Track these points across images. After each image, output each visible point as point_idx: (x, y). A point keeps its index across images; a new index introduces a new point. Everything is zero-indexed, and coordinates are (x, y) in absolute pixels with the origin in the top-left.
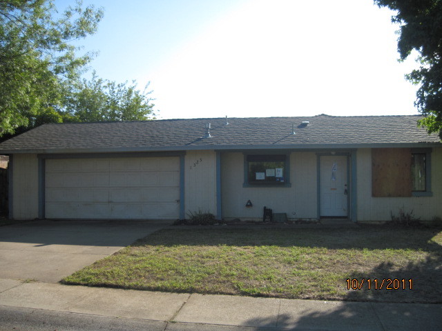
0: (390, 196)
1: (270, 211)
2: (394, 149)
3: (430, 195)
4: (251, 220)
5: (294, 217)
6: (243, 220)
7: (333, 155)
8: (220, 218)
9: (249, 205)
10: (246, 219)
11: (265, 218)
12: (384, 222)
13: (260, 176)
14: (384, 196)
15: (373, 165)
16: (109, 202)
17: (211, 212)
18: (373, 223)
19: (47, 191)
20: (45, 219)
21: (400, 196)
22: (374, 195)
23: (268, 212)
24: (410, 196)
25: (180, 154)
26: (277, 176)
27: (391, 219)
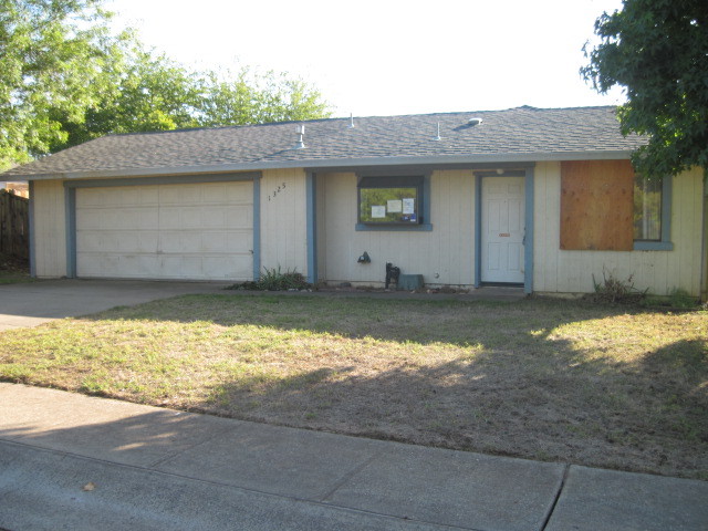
0: (591, 248)
1: (397, 271)
2: (602, 162)
3: (669, 247)
4: (368, 285)
5: (436, 281)
6: (355, 285)
7: (499, 175)
8: (311, 281)
9: (365, 260)
10: (358, 284)
11: (388, 281)
12: (581, 296)
13: (378, 212)
14: (582, 249)
15: (564, 192)
16: (159, 253)
17: (299, 271)
18: (562, 296)
19: (79, 237)
20: (77, 278)
21: (611, 249)
22: (563, 246)
23: (393, 272)
24: (630, 249)
25: (253, 177)
26: (405, 212)
27: (594, 290)
